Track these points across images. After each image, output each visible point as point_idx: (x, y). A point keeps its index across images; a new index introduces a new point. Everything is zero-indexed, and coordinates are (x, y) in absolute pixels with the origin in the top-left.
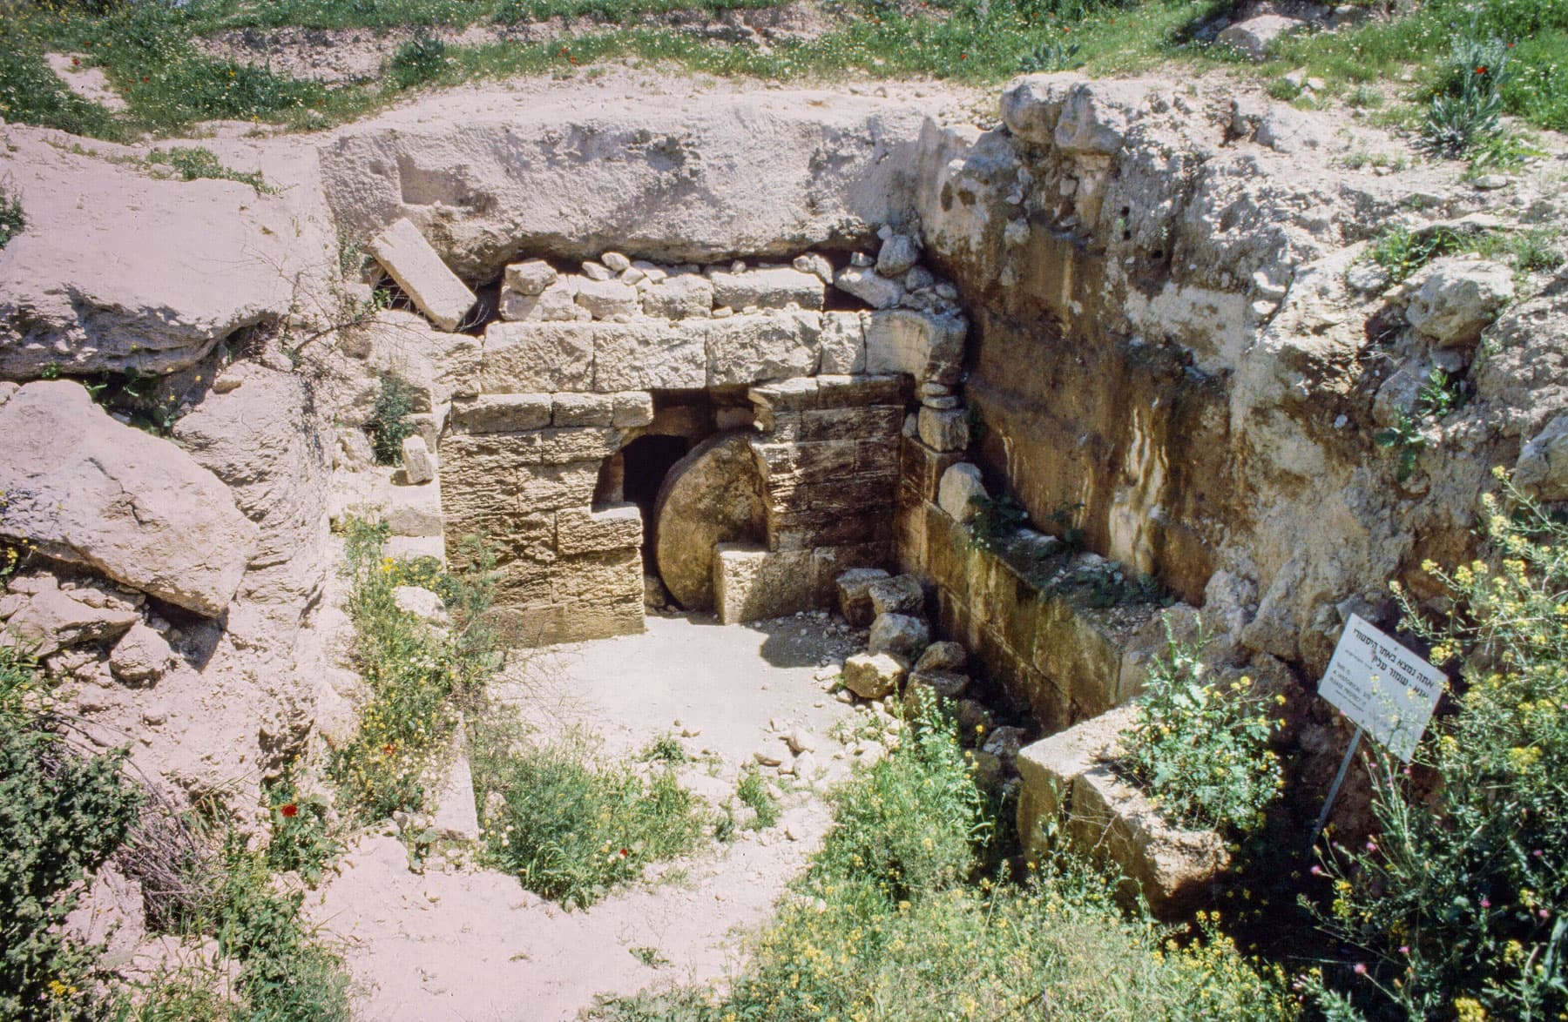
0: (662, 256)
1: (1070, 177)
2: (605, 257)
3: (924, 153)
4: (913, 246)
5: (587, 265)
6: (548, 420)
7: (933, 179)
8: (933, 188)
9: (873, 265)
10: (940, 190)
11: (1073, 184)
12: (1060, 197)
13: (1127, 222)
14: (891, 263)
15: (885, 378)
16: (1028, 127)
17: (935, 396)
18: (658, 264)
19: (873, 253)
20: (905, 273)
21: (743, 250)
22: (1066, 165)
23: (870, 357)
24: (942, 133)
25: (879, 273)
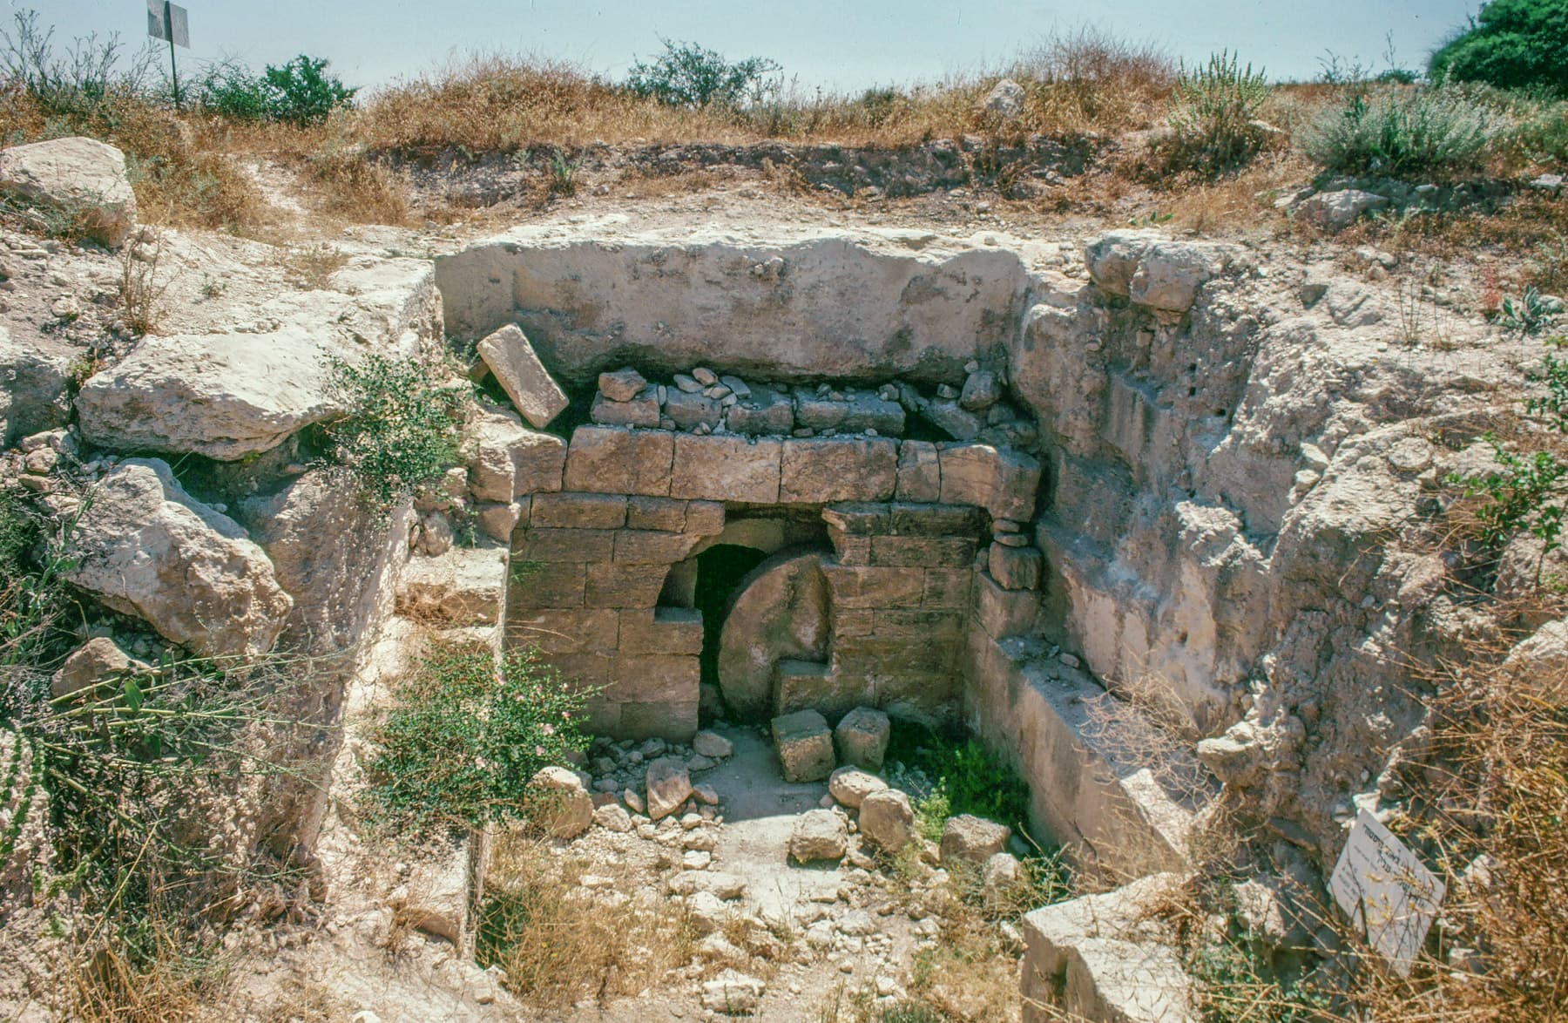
0: (752, 374)
1: (1146, 330)
2: (695, 371)
3: (1013, 295)
4: (996, 382)
5: (677, 378)
6: (623, 521)
7: (1018, 320)
8: (1018, 329)
9: (957, 398)
10: (1024, 332)
11: (1148, 336)
12: (1136, 348)
13: (1193, 379)
14: (973, 397)
15: (957, 511)
16: (1109, 279)
17: (1006, 533)
18: (746, 380)
19: (957, 387)
20: (989, 408)
21: (829, 373)
22: (1143, 318)
23: (944, 489)
24: (1030, 279)
25: (963, 407)
